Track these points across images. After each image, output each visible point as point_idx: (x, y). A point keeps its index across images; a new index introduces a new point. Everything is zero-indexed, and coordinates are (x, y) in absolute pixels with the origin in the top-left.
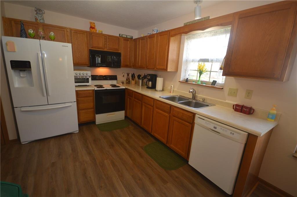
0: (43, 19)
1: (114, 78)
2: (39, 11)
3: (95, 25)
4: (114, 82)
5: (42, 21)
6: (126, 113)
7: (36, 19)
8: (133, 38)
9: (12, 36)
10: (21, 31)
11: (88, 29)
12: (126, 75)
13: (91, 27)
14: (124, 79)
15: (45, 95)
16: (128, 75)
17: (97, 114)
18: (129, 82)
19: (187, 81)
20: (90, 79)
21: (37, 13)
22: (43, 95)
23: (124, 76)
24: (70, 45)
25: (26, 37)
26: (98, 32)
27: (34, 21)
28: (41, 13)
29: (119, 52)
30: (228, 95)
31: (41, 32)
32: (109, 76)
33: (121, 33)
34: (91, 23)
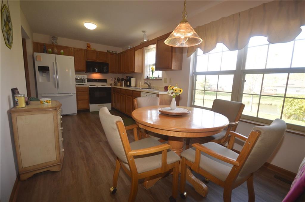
0: (57, 43)
1: (104, 81)
2: (54, 38)
3: (90, 45)
4: (105, 84)
5: (56, 44)
6: (112, 105)
7: (53, 43)
8: (118, 53)
9: (38, 52)
10: (44, 49)
11: (85, 48)
12: (114, 80)
13: (88, 47)
14: (113, 82)
15: (57, 87)
16: (115, 79)
17: (90, 104)
18: (116, 84)
19: (148, 78)
20: (86, 80)
21: (53, 39)
22: (56, 87)
23: (112, 80)
24: (73, 57)
25: (47, 53)
26: (92, 49)
27: (51, 44)
28: (56, 39)
29: (107, 62)
30: (164, 83)
31: (56, 50)
32: (101, 79)
33: (109, 50)
34: (87, 44)
